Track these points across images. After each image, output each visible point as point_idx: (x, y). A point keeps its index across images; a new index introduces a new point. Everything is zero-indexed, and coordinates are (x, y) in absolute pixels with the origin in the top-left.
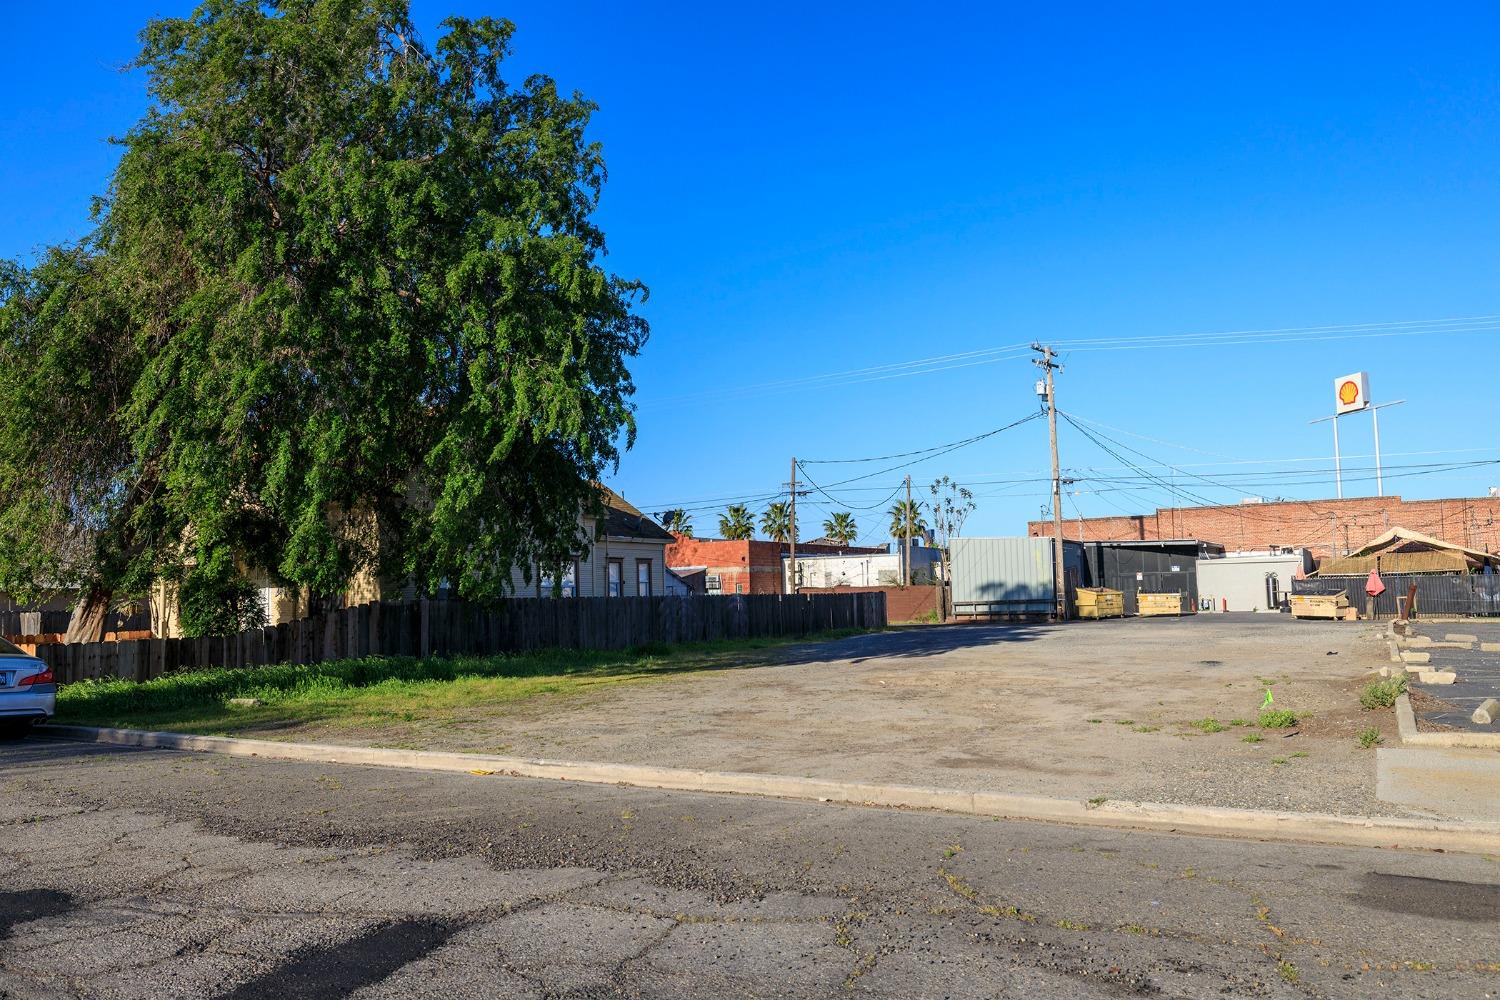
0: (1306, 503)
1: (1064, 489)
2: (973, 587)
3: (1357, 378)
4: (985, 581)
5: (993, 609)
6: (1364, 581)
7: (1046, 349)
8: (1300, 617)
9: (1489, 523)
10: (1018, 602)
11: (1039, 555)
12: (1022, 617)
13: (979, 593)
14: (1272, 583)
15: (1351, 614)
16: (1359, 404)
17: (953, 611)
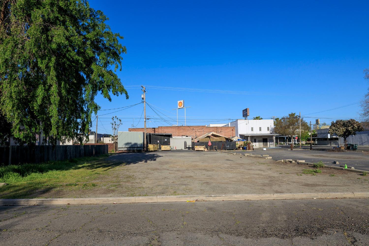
0: (188, 126)
1: (147, 120)
2: (123, 144)
3: (182, 101)
4: (126, 142)
5: (128, 149)
6: (208, 143)
7: (144, 87)
8: (196, 151)
9: (221, 132)
10: (135, 147)
11: (140, 136)
12: (136, 151)
13: (125, 145)
14: (185, 143)
15: (206, 150)
16: (182, 107)
17: (118, 150)
